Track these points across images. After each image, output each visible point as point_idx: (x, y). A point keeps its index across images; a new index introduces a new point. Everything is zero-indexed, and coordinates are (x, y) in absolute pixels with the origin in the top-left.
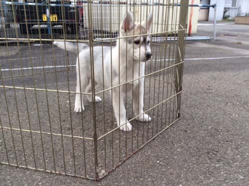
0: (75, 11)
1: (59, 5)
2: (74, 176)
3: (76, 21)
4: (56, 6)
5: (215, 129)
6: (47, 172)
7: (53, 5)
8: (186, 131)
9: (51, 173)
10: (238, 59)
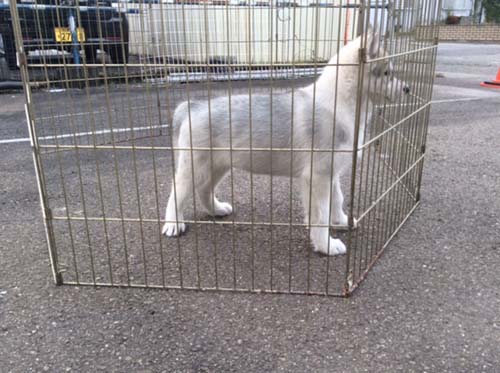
0: (120, 20)
1: (93, 8)
3: (122, 40)
5: (485, 215)
6: (255, 293)
7: (82, 8)
8: (440, 220)
10: (451, 103)
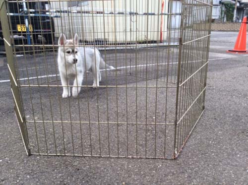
0: (50, 20)
1: (37, 15)
2: (154, 158)
4: (35, 16)
7: (31, 15)
8: (215, 119)
9: (133, 158)
